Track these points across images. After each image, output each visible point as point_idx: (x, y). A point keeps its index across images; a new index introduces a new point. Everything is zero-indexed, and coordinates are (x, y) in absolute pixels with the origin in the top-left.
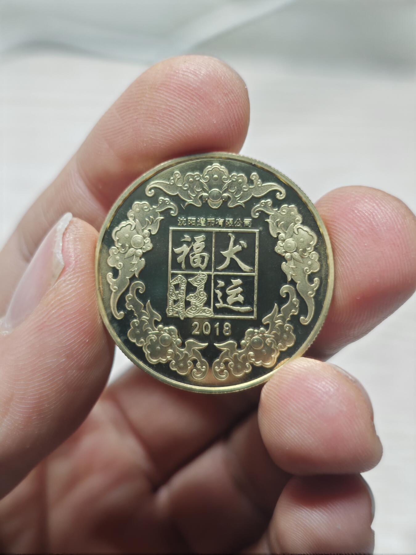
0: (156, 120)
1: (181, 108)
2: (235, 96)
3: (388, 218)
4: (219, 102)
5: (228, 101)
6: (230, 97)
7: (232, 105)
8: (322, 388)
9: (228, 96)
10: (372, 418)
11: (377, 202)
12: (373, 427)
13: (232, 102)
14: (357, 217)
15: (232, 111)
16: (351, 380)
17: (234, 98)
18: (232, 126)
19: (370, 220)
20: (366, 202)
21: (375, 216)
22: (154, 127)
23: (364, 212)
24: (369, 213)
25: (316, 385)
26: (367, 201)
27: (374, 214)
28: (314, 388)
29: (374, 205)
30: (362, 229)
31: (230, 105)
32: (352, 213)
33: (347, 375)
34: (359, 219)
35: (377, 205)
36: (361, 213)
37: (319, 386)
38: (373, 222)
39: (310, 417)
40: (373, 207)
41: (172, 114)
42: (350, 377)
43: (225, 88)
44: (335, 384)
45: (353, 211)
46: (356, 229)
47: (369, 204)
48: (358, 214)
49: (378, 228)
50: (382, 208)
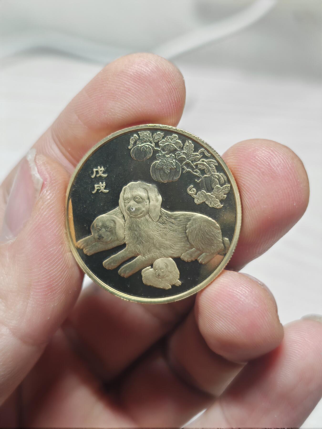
0: (116, 98)
1: (135, 90)
2: (175, 84)
3: (281, 160)
4: (164, 87)
5: (170, 87)
6: (172, 84)
7: (173, 90)
8: (240, 292)
9: (171, 83)
10: (277, 311)
11: (272, 149)
12: (278, 317)
13: (173, 88)
14: (258, 161)
15: (173, 94)
16: (260, 284)
17: (175, 85)
18: (172, 105)
19: (268, 163)
20: (264, 150)
21: (272, 159)
22: (114, 102)
23: (263, 157)
24: (267, 158)
25: (235, 289)
26: (264, 148)
27: (270, 158)
28: (235, 292)
29: (270, 151)
30: (263, 170)
31: (172, 90)
32: (254, 159)
33: (257, 281)
34: (259, 162)
35: (272, 151)
36: (260, 158)
37: (238, 290)
38: (271, 164)
39: (233, 313)
40: (270, 153)
41: (128, 93)
42: (259, 282)
43: (169, 77)
44: (249, 288)
45: (255, 157)
46: (258, 170)
47: (266, 151)
48: (258, 159)
49: (275, 168)
50: (276, 153)
